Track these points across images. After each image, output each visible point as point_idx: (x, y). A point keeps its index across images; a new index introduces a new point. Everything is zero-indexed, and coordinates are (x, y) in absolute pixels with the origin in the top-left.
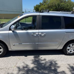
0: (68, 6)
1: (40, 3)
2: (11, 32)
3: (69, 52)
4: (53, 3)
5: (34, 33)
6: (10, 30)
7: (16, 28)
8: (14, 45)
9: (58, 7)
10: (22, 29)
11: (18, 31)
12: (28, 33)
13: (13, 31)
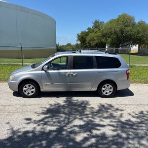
0: (139, 32)
1: (89, 29)
2: (43, 72)
3: (104, 93)
4: (111, 28)
5: (66, 73)
6: (43, 70)
7: (48, 68)
8: (46, 85)
9: (120, 34)
10: (54, 69)
11: (50, 71)
12: (59, 73)
13: (45, 71)
